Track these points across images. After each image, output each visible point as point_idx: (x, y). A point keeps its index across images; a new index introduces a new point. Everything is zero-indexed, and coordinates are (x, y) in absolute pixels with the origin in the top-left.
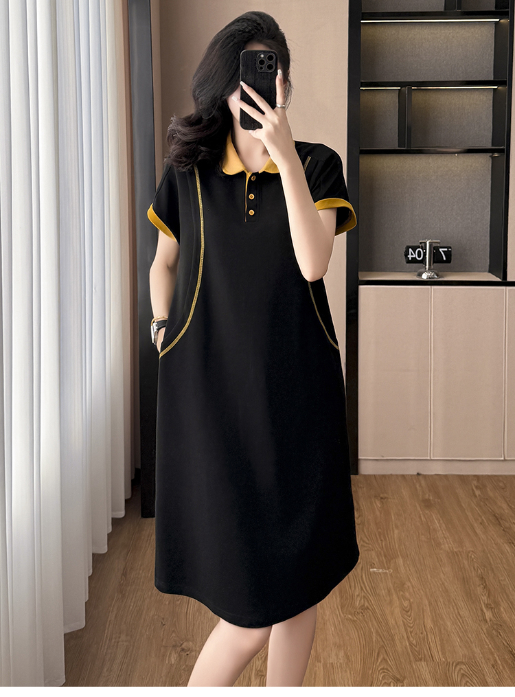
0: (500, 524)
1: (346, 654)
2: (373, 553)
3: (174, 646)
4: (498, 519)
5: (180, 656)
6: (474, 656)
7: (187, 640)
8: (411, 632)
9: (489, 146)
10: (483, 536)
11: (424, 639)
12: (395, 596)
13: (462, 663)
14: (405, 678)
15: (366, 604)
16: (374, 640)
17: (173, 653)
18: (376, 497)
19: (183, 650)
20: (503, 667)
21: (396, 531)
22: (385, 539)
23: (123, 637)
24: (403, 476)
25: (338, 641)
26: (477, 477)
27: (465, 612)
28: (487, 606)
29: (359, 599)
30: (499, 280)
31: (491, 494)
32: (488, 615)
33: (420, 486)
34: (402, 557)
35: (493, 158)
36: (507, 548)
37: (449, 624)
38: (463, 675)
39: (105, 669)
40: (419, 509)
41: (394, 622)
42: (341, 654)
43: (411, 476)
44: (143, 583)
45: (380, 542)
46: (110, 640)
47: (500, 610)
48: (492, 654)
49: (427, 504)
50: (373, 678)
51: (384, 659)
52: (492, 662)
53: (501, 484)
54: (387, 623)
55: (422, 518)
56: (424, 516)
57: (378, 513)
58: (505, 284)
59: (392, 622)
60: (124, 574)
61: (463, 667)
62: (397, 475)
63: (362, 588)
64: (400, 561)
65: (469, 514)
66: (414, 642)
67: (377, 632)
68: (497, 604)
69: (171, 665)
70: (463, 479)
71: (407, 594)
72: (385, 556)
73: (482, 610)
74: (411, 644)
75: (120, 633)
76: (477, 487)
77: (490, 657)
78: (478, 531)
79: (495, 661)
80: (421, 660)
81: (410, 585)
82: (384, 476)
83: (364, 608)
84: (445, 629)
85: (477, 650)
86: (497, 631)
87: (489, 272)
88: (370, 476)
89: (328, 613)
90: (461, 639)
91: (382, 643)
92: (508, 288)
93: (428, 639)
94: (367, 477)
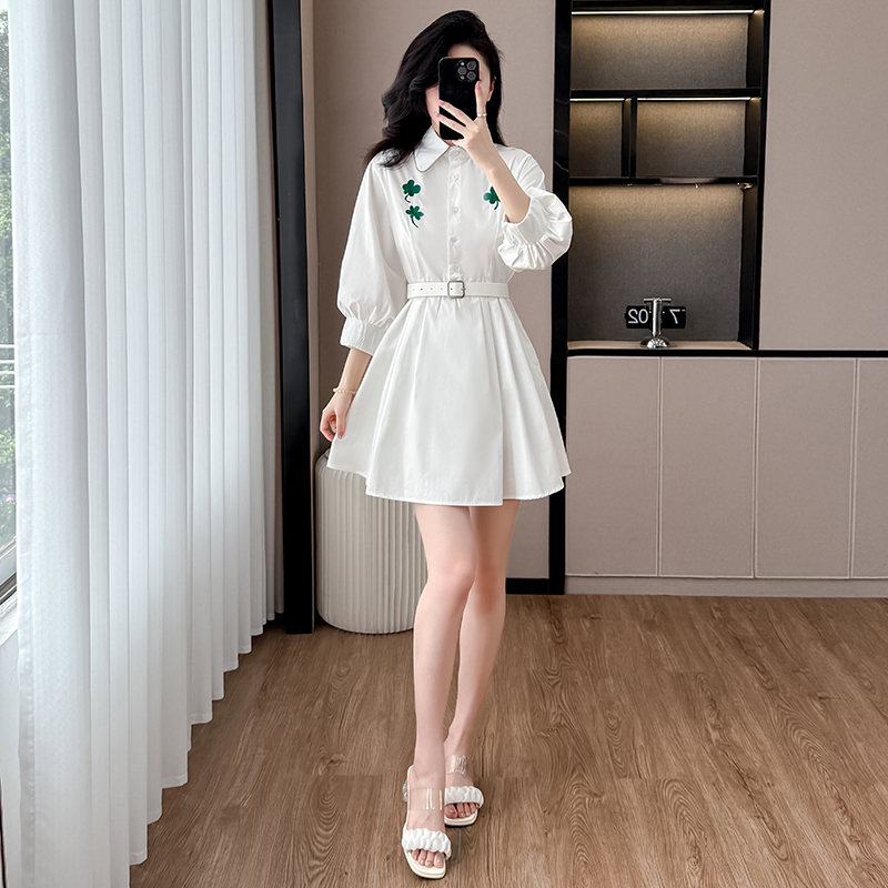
0: (742, 647)
1: (534, 769)
2: (577, 673)
3: (323, 759)
4: (739, 643)
5: (328, 768)
6: (692, 775)
7: (338, 753)
8: (616, 750)
9: (741, 175)
10: (719, 659)
11: (631, 757)
12: (599, 716)
13: (676, 780)
14: (603, 793)
15: (563, 722)
16: (570, 756)
17: (321, 765)
18: (585, 617)
19: (332, 761)
20: (727, 786)
21: (608, 651)
22: (593, 659)
23: (260, 750)
24: (623, 596)
25: (525, 755)
26: (719, 599)
27: (685, 731)
28: (714, 727)
29: (555, 716)
30: (749, 349)
31: (733, 615)
32: (714, 735)
33: (644, 606)
34: (613, 677)
35: (744, 191)
36: (747, 670)
37: (664, 743)
38: (676, 792)
39: (238, 780)
40: (639, 630)
41: (596, 741)
42: (528, 770)
43: (633, 596)
44: (287, 698)
45: (586, 662)
46: (245, 752)
47: (730, 731)
48: (714, 773)
49: (650, 625)
50: (564, 792)
51: (580, 774)
52: (714, 779)
53: (749, 606)
54: (587, 741)
55: (643, 639)
56: (645, 637)
57: (586, 633)
58: (756, 353)
59: (593, 740)
60: (264, 689)
61: (677, 784)
62: (615, 596)
63: (559, 707)
64: (610, 681)
65: (703, 637)
66: (619, 760)
67: (574, 749)
68: (727, 725)
69: (319, 776)
70: (699, 600)
71: (616, 714)
72: (592, 675)
73: (707, 731)
74: (614, 761)
75: (257, 747)
76: (716, 609)
77: (711, 775)
78: (713, 654)
79: (718, 779)
80: (625, 777)
81: (619, 703)
82: (598, 596)
83: (559, 726)
84: (658, 747)
85: (696, 770)
86: (723, 751)
87: (739, 340)
88: (578, 596)
89: (515, 729)
90: (676, 757)
91: (579, 760)
92: (760, 359)
93: (636, 757)
94: (576, 597)
